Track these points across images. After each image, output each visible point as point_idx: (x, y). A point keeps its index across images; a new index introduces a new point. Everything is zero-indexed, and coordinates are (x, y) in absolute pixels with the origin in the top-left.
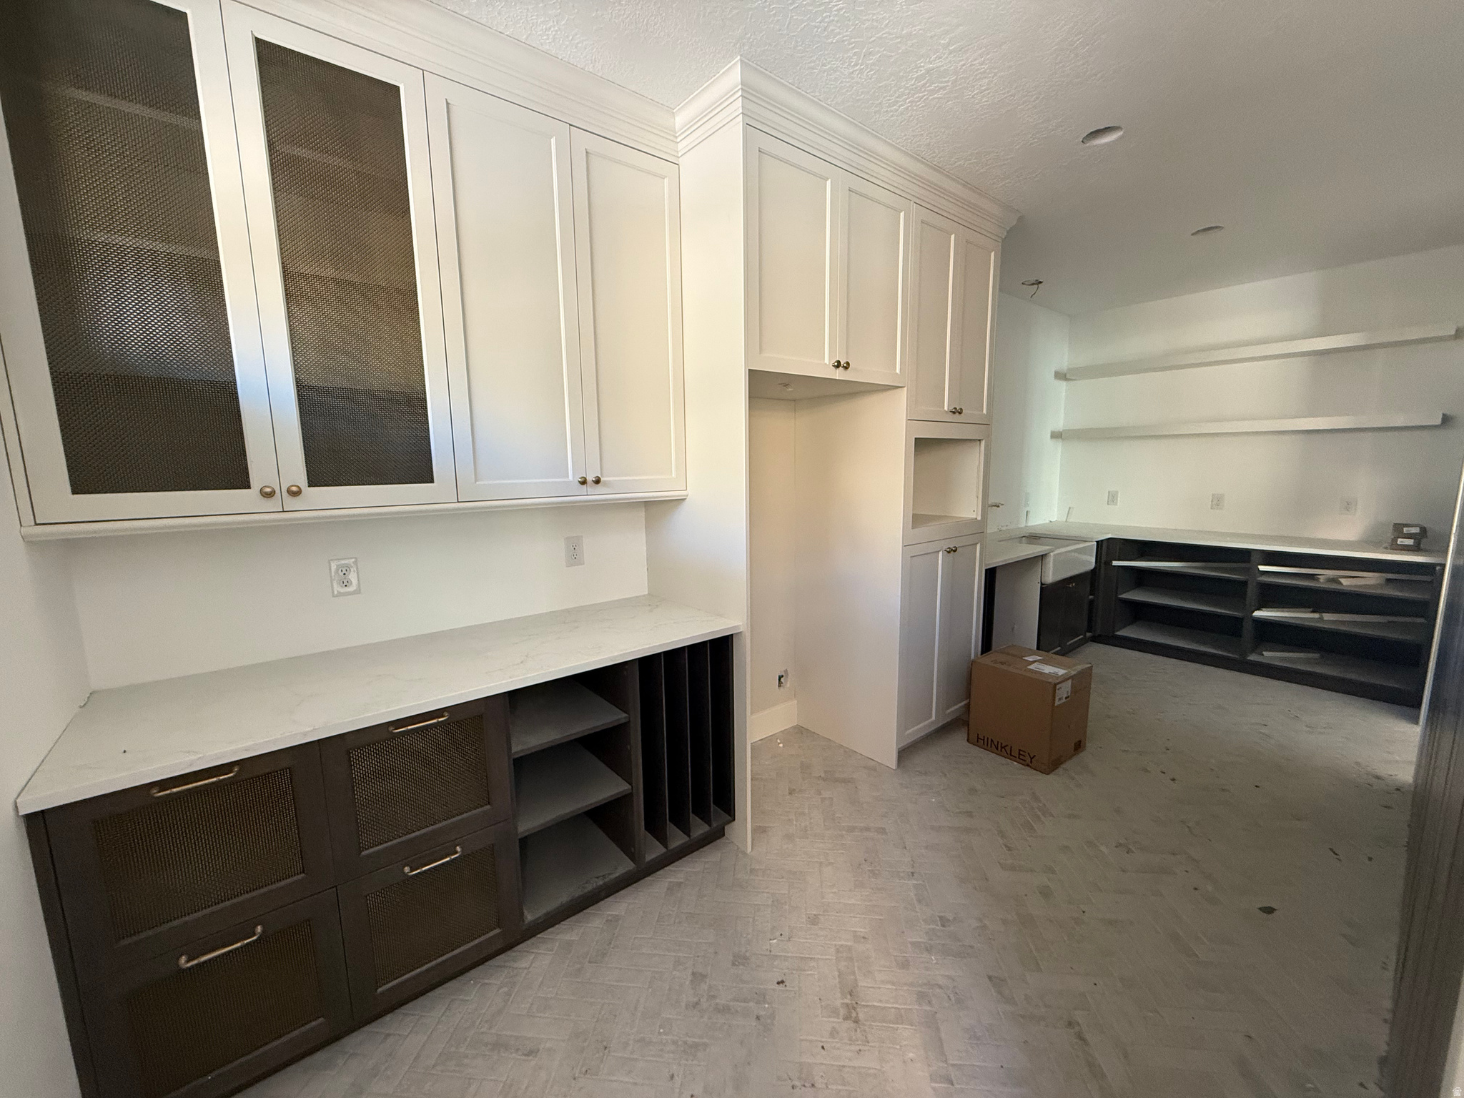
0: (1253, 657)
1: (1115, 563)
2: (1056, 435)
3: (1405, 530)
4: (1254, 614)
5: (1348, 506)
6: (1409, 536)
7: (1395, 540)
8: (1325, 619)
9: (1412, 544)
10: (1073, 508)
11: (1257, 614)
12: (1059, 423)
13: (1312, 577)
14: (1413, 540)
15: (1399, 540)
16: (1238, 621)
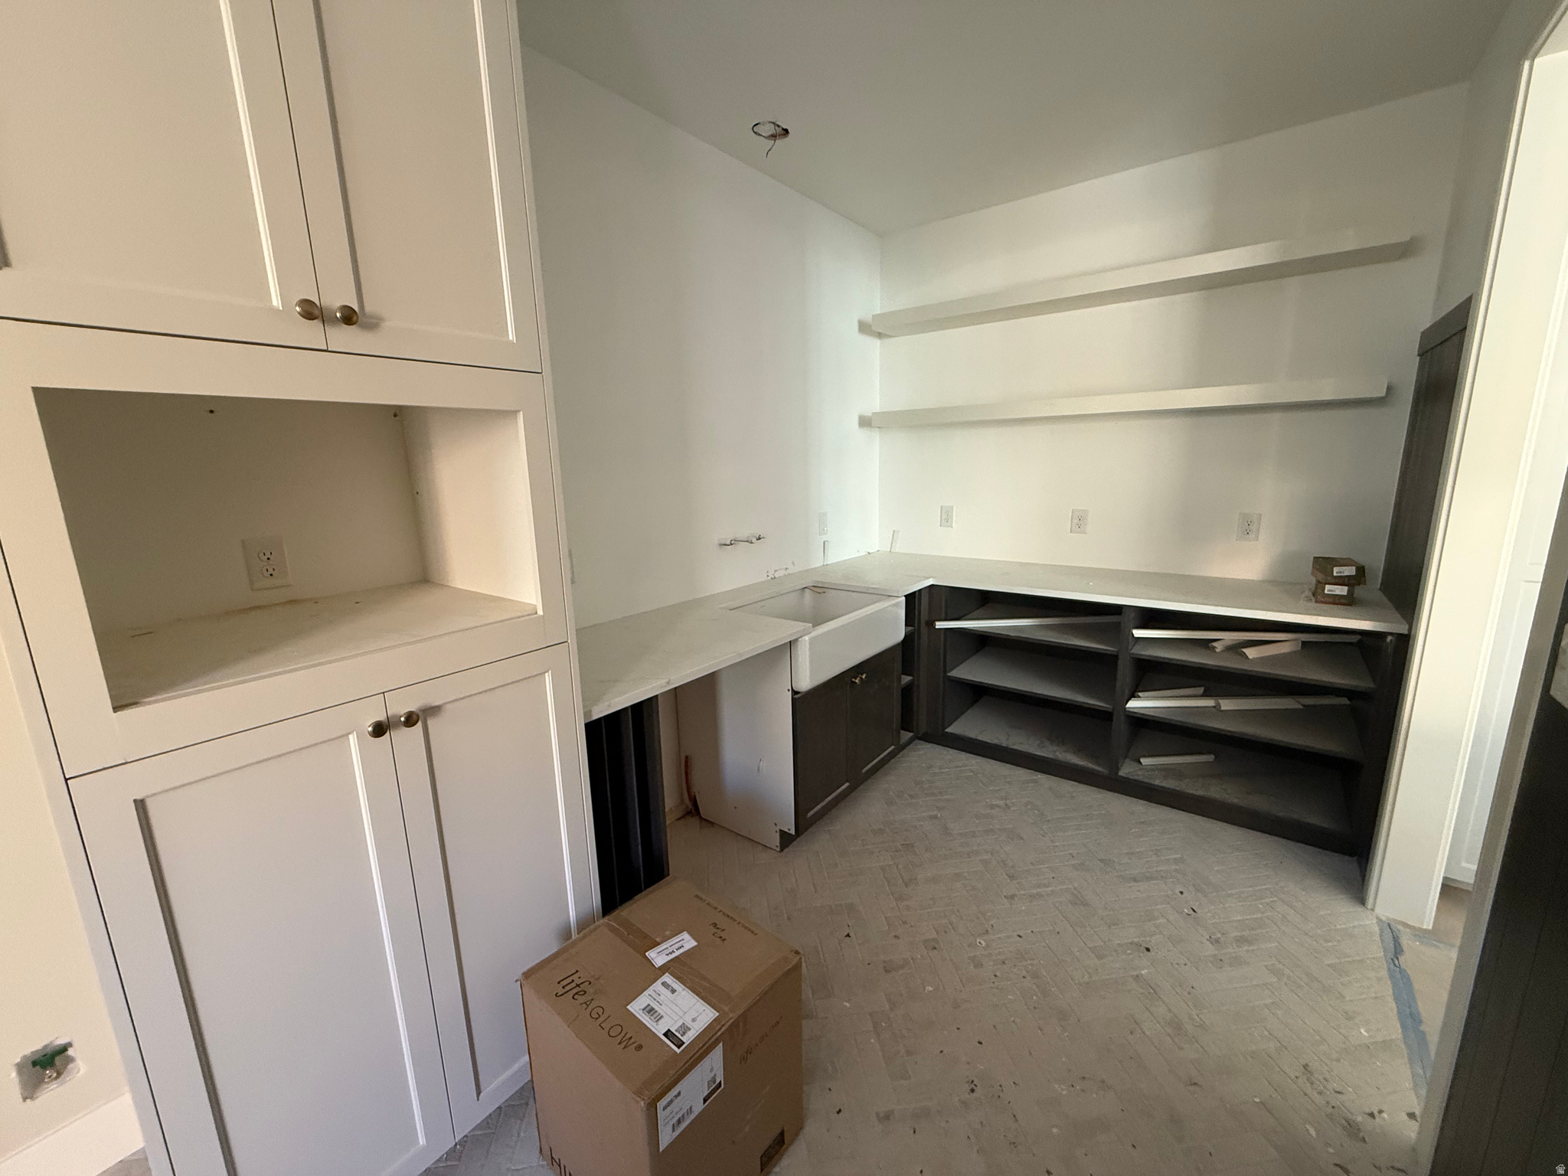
0: (1127, 770)
1: (939, 625)
2: (865, 422)
3: (1336, 571)
4: (1128, 706)
5: (1248, 528)
6: (1340, 581)
7: (1321, 585)
8: (1223, 708)
9: (1345, 593)
10: (899, 532)
11: (1133, 704)
12: (874, 404)
13: (1206, 644)
14: (1346, 588)
15: (1327, 587)
16: (1106, 716)
